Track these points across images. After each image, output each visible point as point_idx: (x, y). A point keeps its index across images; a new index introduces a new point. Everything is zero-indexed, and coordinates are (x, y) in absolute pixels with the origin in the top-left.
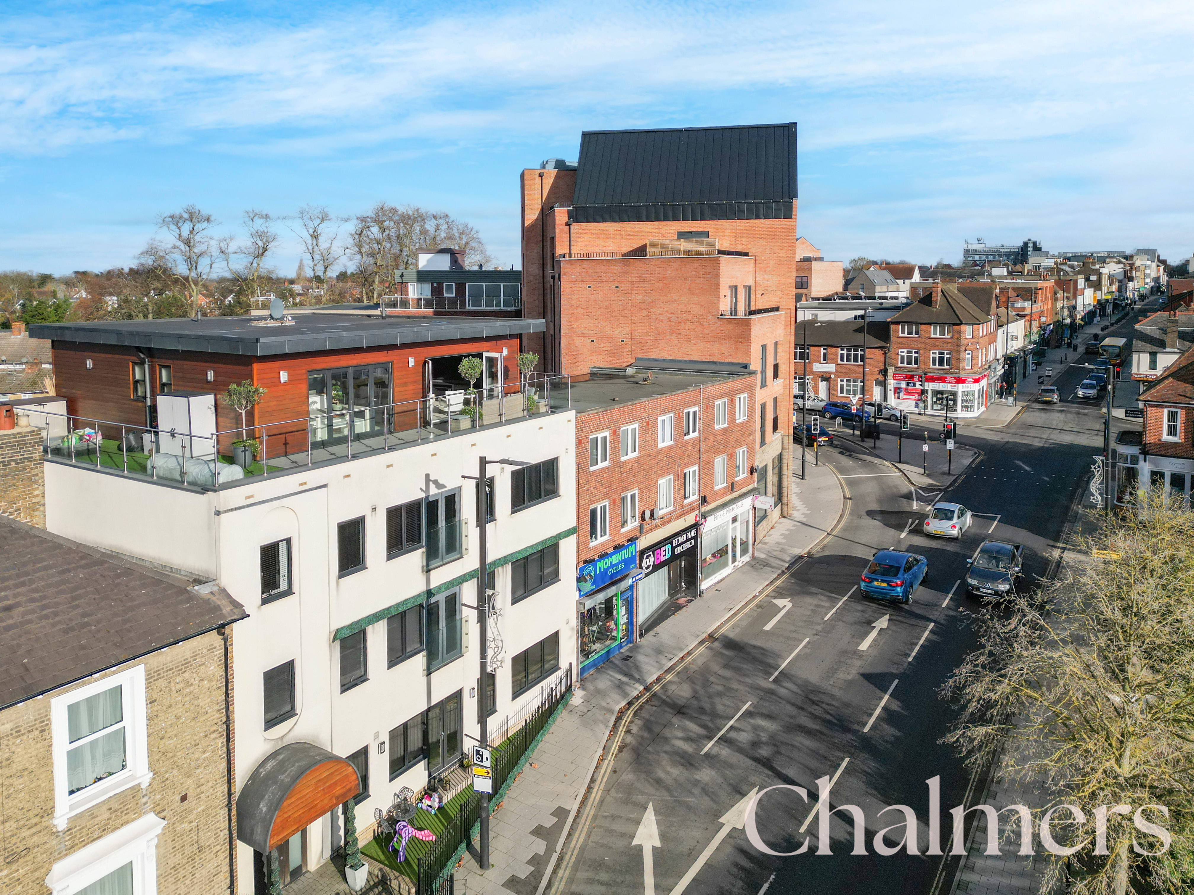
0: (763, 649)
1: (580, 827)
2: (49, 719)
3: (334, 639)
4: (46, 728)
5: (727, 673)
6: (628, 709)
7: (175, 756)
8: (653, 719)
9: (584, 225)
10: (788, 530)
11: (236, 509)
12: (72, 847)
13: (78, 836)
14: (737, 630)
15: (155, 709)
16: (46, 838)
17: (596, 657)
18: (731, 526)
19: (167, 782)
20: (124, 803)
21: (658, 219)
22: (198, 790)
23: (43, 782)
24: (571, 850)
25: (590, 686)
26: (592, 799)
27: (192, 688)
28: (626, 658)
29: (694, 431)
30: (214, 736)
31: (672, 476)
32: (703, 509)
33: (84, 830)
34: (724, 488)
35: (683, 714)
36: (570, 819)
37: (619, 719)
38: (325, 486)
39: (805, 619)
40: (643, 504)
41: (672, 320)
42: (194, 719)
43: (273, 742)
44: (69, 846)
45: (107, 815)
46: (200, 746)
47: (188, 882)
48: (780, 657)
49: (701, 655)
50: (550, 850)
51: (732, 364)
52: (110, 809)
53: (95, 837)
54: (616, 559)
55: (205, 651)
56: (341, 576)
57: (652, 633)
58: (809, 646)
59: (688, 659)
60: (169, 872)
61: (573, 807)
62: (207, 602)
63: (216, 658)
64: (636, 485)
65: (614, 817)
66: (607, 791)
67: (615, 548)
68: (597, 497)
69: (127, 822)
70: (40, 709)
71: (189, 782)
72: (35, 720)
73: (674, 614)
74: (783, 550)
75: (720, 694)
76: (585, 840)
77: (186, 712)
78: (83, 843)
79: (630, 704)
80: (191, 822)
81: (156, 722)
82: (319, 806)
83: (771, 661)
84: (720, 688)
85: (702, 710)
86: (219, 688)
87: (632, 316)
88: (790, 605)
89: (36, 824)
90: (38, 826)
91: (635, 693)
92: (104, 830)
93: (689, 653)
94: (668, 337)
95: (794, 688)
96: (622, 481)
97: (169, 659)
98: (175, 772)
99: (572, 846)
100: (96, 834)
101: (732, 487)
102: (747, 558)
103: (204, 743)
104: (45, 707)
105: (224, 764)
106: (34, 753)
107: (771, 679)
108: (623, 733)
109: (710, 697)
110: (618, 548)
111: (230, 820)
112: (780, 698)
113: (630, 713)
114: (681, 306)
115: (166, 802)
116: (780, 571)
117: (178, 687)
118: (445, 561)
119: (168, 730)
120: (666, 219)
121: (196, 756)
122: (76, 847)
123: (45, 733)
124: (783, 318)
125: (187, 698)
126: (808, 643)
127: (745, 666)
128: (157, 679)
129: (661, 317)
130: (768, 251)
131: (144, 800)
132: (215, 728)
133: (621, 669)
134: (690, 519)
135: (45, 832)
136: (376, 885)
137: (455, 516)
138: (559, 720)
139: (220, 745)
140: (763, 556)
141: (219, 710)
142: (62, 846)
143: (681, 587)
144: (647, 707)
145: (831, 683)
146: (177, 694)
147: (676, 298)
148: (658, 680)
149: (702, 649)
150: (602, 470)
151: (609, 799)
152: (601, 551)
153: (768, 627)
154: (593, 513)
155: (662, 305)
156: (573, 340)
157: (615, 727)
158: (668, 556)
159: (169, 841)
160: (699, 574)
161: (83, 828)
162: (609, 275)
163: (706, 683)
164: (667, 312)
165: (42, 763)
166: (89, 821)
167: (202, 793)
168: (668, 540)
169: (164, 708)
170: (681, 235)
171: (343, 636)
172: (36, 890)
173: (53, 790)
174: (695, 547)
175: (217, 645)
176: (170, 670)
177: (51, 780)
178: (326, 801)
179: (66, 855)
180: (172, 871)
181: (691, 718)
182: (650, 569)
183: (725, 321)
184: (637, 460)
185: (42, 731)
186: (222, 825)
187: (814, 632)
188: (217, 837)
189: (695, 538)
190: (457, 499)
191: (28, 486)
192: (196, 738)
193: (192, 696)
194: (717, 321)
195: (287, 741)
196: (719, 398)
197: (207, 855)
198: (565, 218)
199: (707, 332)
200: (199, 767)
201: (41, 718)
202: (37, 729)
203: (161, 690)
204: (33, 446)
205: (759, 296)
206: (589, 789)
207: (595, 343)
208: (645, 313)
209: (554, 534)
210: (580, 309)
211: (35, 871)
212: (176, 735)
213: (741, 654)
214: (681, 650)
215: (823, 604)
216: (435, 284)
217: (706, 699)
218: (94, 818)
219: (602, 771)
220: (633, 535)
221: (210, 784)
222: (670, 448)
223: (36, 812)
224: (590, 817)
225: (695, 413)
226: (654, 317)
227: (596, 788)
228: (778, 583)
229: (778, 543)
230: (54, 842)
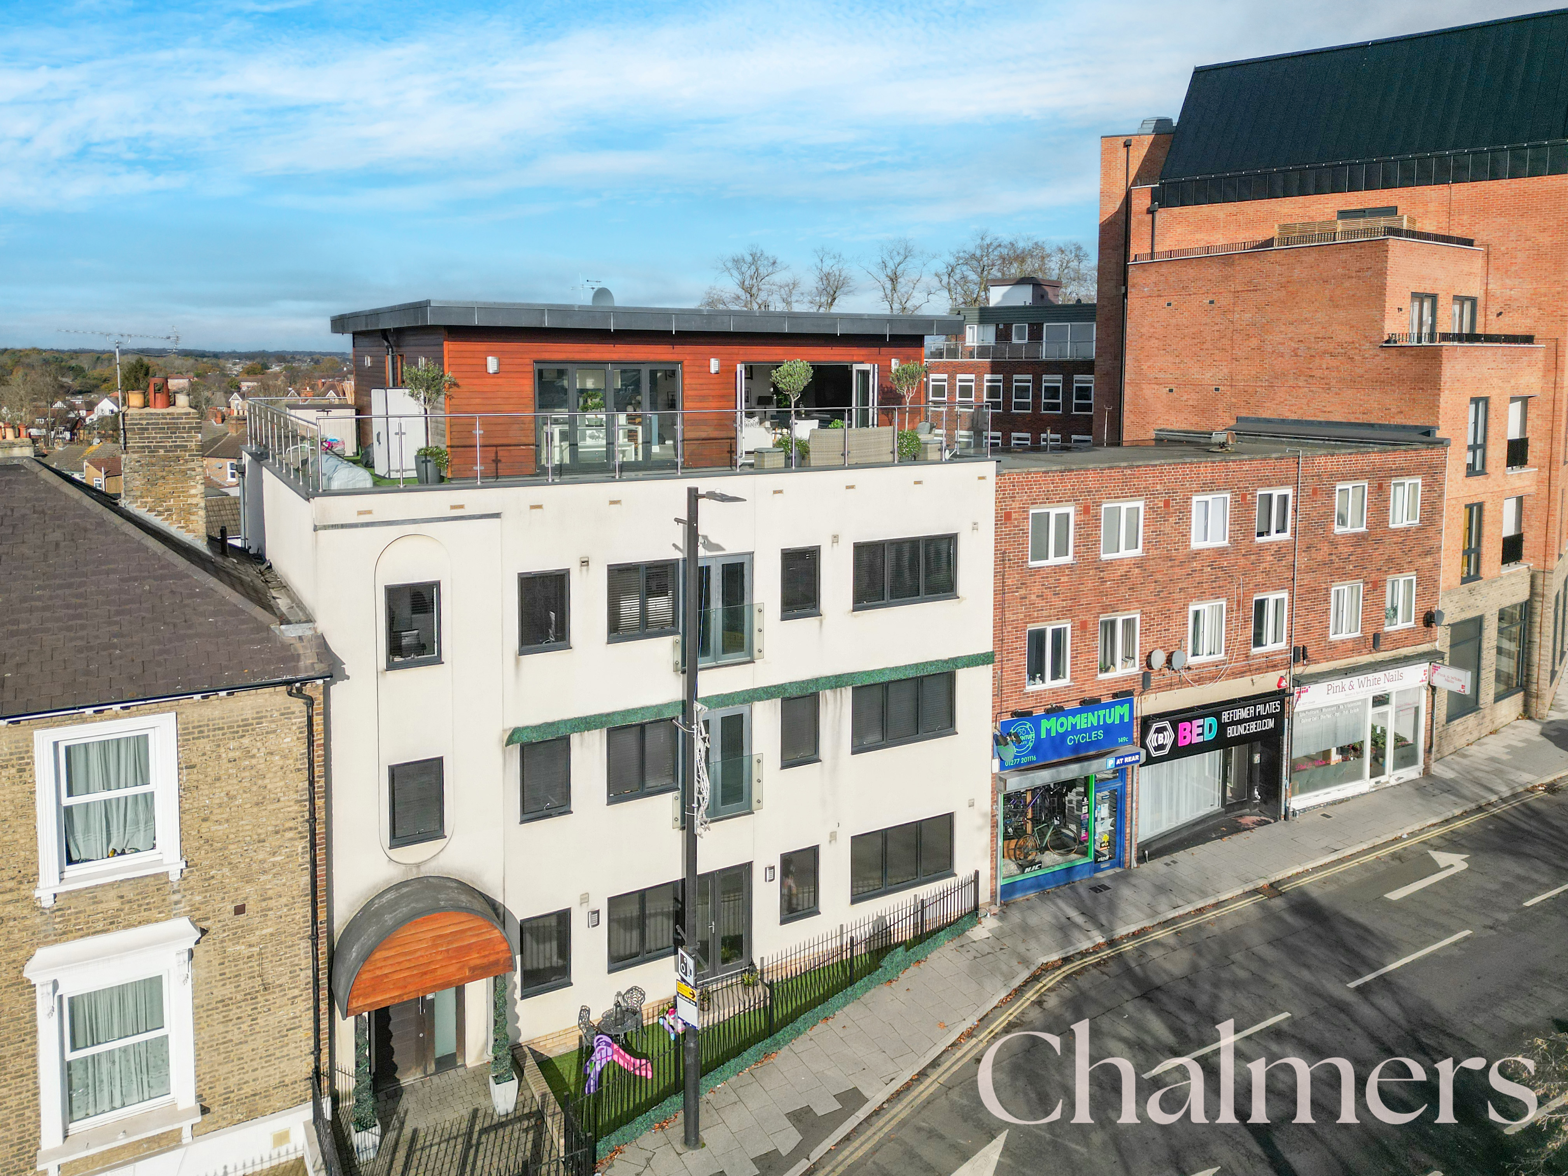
0: (1367, 930)
1: (869, 1133)
2: (32, 757)
3: (510, 741)
4: (28, 768)
5: (1269, 953)
6: (1059, 968)
7: (226, 848)
8: (1093, 993)
9: (1176, 210)
10: (1526, 741)
11: (343, 526)
12: (64, 933)
13: (73, 921)
14: (1331, 888)
15: (194, 777)
16: (25, 912)
17: (1040, 873)
18: (1371, 712)
19: (213, 882)
20: (145, 895)
21: (1303, 192)
22: (264, 904)
23: (21, 838)
24: (834, 1163)
25: (1015, 917)
26: (915, 1093)
27: (254, 761)
28: (1098, 889)
29: (1281, 530)
30: (290, 835)
31: (1223, 602)
32: (1298, 670)
33: (82, 915)
34: (1354, 640)
35: (1150, 1000)
36: (862, 1114)
37: (1035, 978)
38: (497, 515)
39: (1481, 895)
40: (1152, 639)
41: (1300, 353)
42: (257, 804)
43: (403, 867)
44: (60, 931)
45: (116, 904)
46: (267, 844)
47: (244, 1027)
48: (1394, 949)
49: (1237, 913)
50: (800, 1152)
51: (1404, 428)
52: (122, 897)
53: (98, 928)
54: (1083, 721)
55: (276, 714)
56: (522, 653)
57: (1167, 859)
58: (1465, 945)
59: (1210, 915)
60: (214, 1005)
61: (877, 1096)
62: (286, 647)
63: (294, 728)
64: (1136, 605)
65: (933, 1134)
66: (947, 1088)
67: (1083, 702)
68: (1045, 613)
69: (148, 922)
70: (18, 741)
71: (248, 889)
72: (11, 754)
73: (1221, 837)
74: (1498, 773)
75: (1236, 985)
76: (866, 1155)
77: (245, 792)
78: (81, 933)
79: (1066, 960)
80: (250, 946)
81: (195, 795)
82: (439, 973)
83: (1370, 953)
84: (1242, 974)
85: (1189, 1004)
86: (299, 770)
87: (1233, 348)
88: (1465, 866)
89: (11, 890)
90: (15, 893)
91: (1085, 945)
92: (112, 923)
93: (1218, 905)
94: (1291, 383)
95: (1393, 1010)
96: (1102, 594)
97: (217, 713)
98: (226, 870)
99: (840, 1158)
100: (100, 926)
101: (1376, 641)
102: (1412, 773)
103: (273, 841)
104: (26, 740)
105: (306, 879)
106: (8, 797)
107: (1352, 985)
108: (1028, 1002)
109: (1217, 984)
110: (1090, 704)
111: (316, 958)
112: (1355, 1021)
113: (1059, 975)
114: (1316, 329)
115: (209, 908)
116: (1473, 806)
117: (232, 755)
118: (720, 662)
119: (215, 811)
120: (1319, 191)
121: (261, 857)
122: (70, 935)
123: (26, 775)
124: (1540, 355)
125: (247, 774)
126: (1466, 938)
127: (1313, 950)
128: (198, 738)
129: (1281, 348)
130: (1513, 236)
131: (176, 897)
132: (291, 824)
133: (1082, 901)
134: (1268, 682)
135: (25, 904)
136: (528, 1116)
137: (743, 599)
138: (934, 956)
139: (300, 850)
140: (1449, 774)
141: (298, 802)
142: (50, 927)
143: (1251, 797)
144: (1094, 971)
145: (1476, 1021)
146: (230, 765)
147: (1308, 315)
148: (1135, 935)
149: (1247, 903)
150: (1058, 568)
151: (943, 1101)
152: (1052, 703)
153: (1395, 895)
154: (1037, 638)
155: (1283, 328)
156: (1141, 389)
157: (1019, 992)
158: (1209, 736)
159: (216, 963)
160: (1285, 781)
161: (80, 912)
162: (1200, 283)
163: (1224, 960)
164: (1291, 339)
165: (20, 812)
166: (89, 905)
167: (271, 909)
168: (1213, 709)
169: (209, 779)
170: (1343, 214)
171: (525, 740)
172: (11, 975)
173: (36, 851)
174: (1278, 730)
175: (297, 710)
176: (219, 729)
177: (34, 838)
178: (452, 969)
179: (56, 941)
180: (220, 1005)
181: (1161, 1012)
182: (1166, 751)
183: (1393, 351)
184: (1140, 563)
185: (20, 771)
186: (304, 962)
187: (1489, 922)
188: (294, 977)
189: (1279, 718)
190: (746, 572)
191: (182, 482)
192: (260, 831)
193: (253, 772)
194: (1378, 351)
195: (425, 871)
196: (1344, 478)
197: (275, 996)
198: (1146, 202)
199: (1360, 371)
200: (265, 872)
201: (20, 753)
202: (13, 766)
203: (204, 754)
204: (188, 433)
205: (1492, 317)
206: (922, 1074)
207: (1174, 394)
208: (1254, 343)
209: (945, 657)
210: (1153, 341)
211: (12, 949)
212: (227, 821)
213: (1318, 929)
214: (1204, 894)
215: (1535, 876)
216: (1001, 326)
217: (1207, 987)
218: (97, 903)
219: (959, 1054)
220: (1126, 687)
221: (284, 900)
222: (1221, 552)
223: (11, 874)
224: (894, 1123)
225: (1284, 499)
226: (1269, 349)
227: (934, 1077)
228: (1459, 824)
229: (1492, 759)
230: (38, 920)
